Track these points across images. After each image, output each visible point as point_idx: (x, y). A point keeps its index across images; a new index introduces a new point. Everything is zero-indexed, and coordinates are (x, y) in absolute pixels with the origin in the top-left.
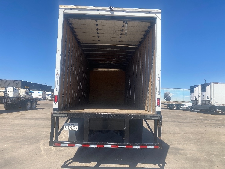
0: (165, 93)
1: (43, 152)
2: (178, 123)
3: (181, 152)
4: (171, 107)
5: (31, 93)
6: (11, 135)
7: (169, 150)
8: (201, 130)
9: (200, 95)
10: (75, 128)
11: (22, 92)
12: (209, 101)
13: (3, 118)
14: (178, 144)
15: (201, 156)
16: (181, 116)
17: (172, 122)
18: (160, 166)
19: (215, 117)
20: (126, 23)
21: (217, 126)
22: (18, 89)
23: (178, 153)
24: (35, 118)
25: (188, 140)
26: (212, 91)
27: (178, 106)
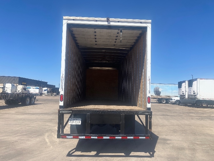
0: (155, 88)
1: (49, 143)
2: (167, 117)
3: (168, 142)
4: (160, 101)
5: (28, 89)
6: (17, 129)
7: (158, 141)
8: (187, 122)
9: (187, 90)
10: (78, 122)
11: (20, 88)
12: (195, 95)
13: (6, 114)
14: (166, 135)
15: (185, 145)
16: (169, 110)
17: (162, 115)
18: (150, 154)
19: (201, 111)
20: (121, 32)
21: (202, 118)
22: (15, 85)
23: (166, 143)
24: (35, 113)
25: (175, 131)
26: (198, 86)
27: (167, 100)
